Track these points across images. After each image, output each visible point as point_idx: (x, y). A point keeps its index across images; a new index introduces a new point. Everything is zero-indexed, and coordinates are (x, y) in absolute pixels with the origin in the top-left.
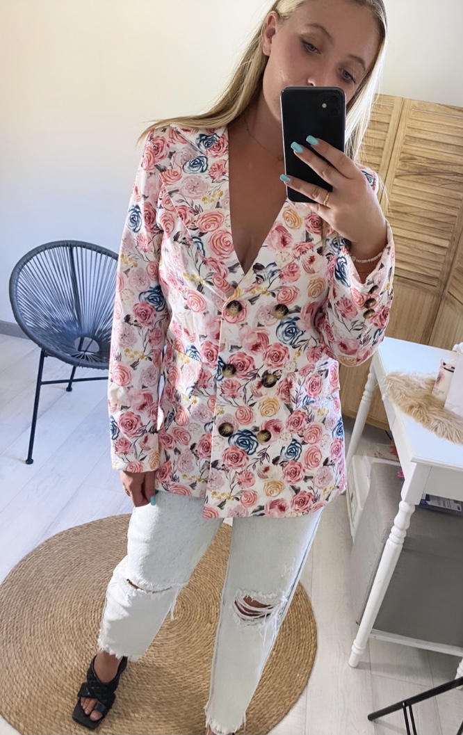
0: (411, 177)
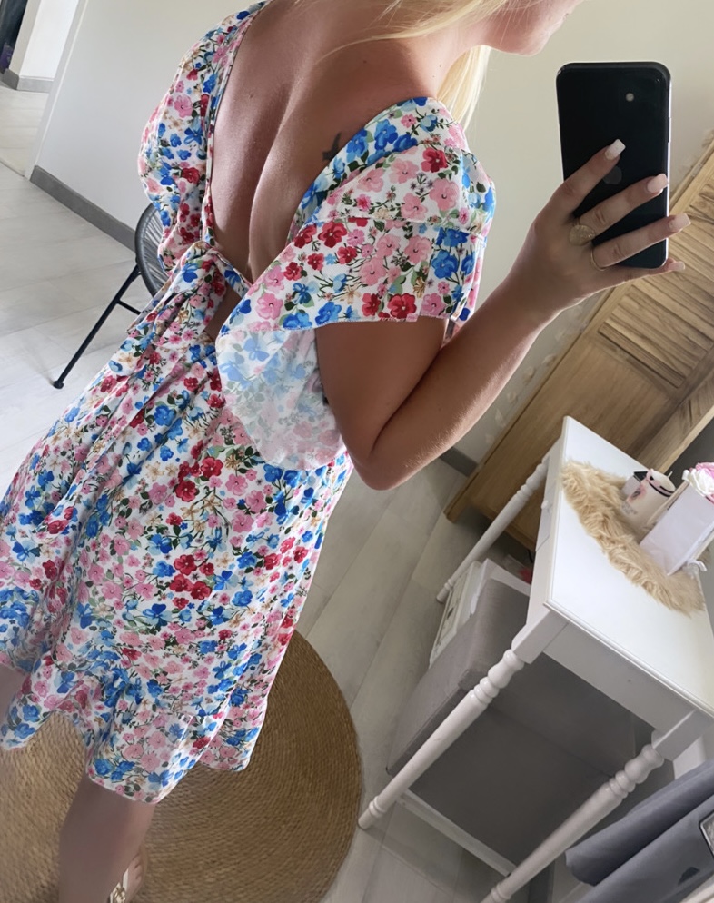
0: (705, 224)
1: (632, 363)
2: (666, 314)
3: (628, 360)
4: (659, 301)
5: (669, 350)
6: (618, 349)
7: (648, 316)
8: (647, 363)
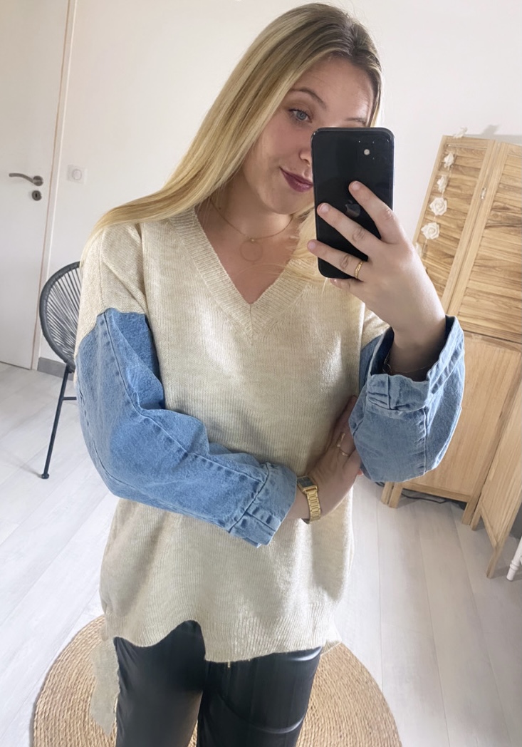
0: (503, 228)
1: (487, 340)
2: (497, 298)
3: (483, 339)
4: (489, 291)
5: (508, 321)
6: (472, 334)
7: (485, 302)
8: (497, 336)
